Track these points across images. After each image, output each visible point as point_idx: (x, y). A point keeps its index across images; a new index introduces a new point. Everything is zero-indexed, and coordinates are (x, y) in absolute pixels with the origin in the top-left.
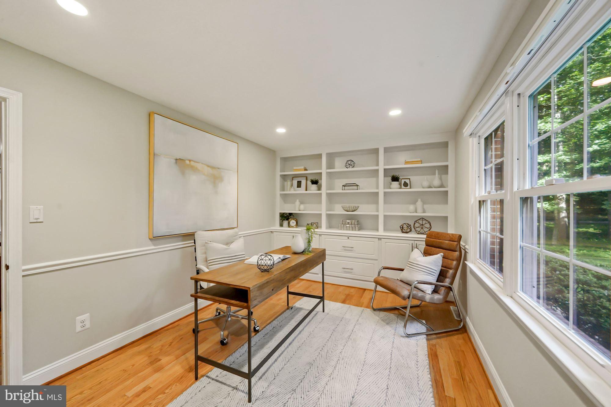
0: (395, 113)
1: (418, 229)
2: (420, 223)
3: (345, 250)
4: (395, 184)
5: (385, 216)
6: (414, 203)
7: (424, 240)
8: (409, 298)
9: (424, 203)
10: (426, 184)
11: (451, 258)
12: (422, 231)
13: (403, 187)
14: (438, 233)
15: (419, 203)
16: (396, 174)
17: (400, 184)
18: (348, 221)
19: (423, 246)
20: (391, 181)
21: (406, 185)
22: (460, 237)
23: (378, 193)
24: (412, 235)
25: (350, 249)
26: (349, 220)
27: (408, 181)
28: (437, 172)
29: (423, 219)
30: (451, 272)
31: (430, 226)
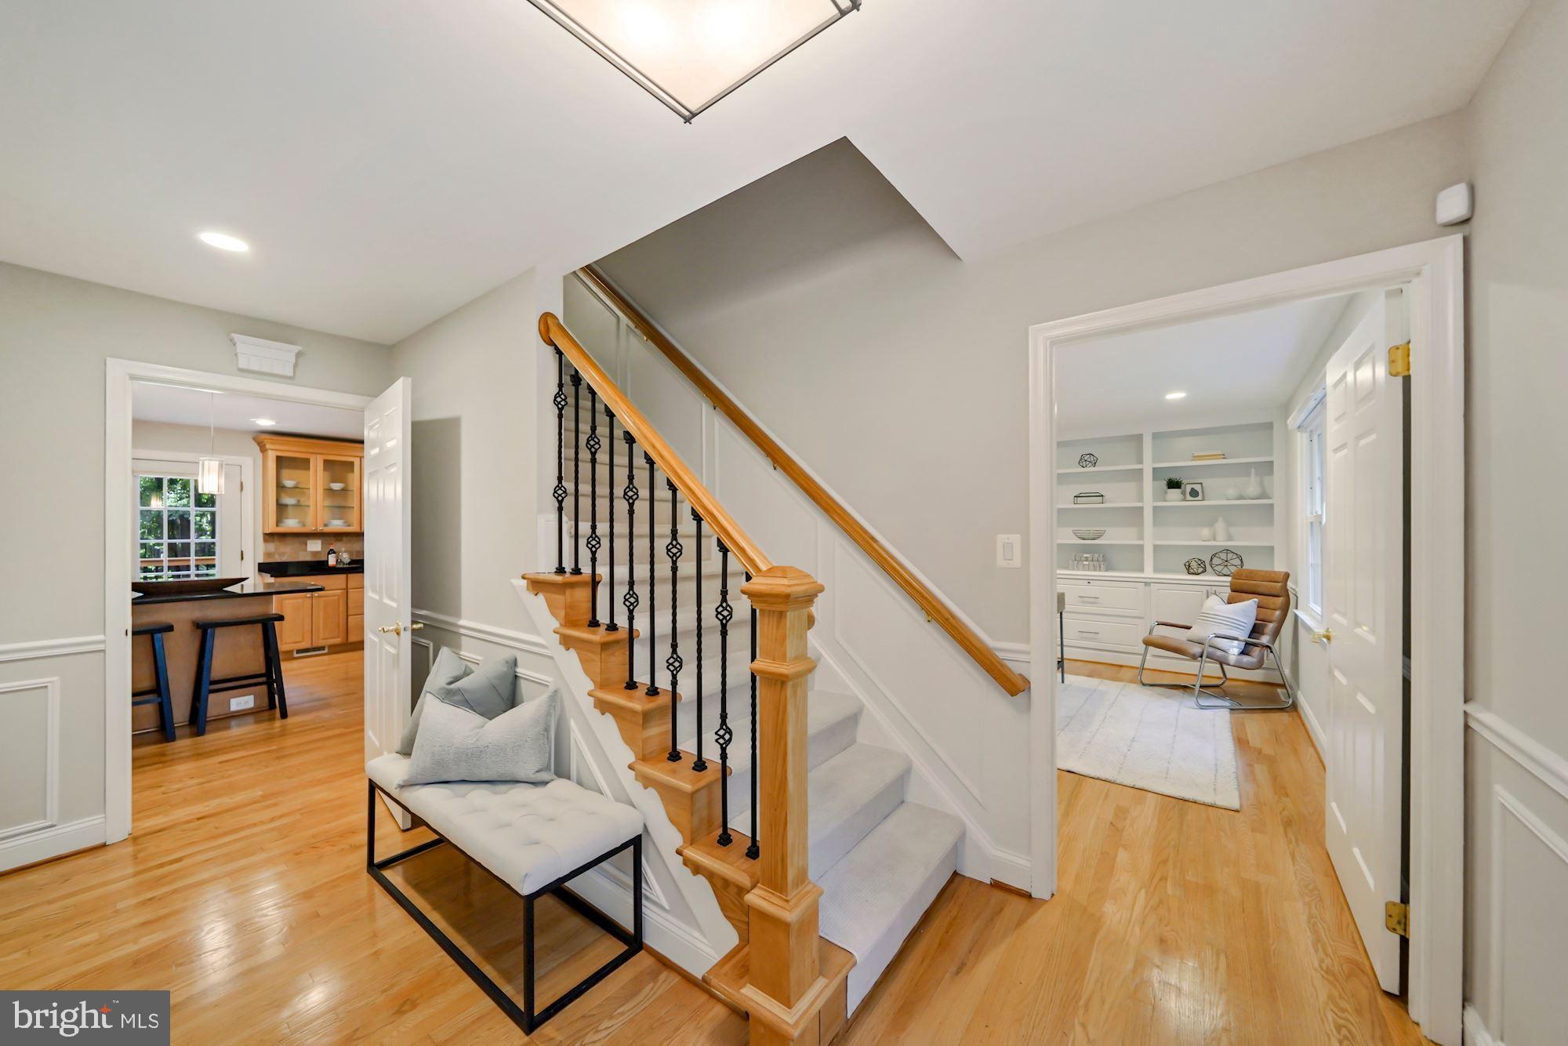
0: (1175, 396)
1: (1219, 568)
2: (1222, 557)
3: (1083, 602)
4: (1175, 493)
5: (1156, 548)
6: (1211, 524)
7: (1229, 584)
8: (1201, 656)
9: (1229, 524)
10: (1231, 492)
11: (1272, 607)
12: (1226, 571)
13: (1188, 497)
14: (1251, 572)
15: (1220, 526)
16: (1175, 476)
17: (1184, 493)
18: (1086, 555)
19: (1227, 592)
20: (1166, 487)
21: (1194, 493)
22: (1287, 576)
23: (1141, 509)
24: (1209, 577)
25: (1092, 600)
26: (1087, 553)
27: (1198, 488)
28: (1253, 470)
29: (1227, 551)
30: (1271, 626)
31: (1242, 562)
